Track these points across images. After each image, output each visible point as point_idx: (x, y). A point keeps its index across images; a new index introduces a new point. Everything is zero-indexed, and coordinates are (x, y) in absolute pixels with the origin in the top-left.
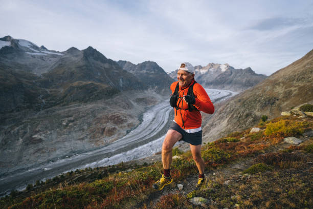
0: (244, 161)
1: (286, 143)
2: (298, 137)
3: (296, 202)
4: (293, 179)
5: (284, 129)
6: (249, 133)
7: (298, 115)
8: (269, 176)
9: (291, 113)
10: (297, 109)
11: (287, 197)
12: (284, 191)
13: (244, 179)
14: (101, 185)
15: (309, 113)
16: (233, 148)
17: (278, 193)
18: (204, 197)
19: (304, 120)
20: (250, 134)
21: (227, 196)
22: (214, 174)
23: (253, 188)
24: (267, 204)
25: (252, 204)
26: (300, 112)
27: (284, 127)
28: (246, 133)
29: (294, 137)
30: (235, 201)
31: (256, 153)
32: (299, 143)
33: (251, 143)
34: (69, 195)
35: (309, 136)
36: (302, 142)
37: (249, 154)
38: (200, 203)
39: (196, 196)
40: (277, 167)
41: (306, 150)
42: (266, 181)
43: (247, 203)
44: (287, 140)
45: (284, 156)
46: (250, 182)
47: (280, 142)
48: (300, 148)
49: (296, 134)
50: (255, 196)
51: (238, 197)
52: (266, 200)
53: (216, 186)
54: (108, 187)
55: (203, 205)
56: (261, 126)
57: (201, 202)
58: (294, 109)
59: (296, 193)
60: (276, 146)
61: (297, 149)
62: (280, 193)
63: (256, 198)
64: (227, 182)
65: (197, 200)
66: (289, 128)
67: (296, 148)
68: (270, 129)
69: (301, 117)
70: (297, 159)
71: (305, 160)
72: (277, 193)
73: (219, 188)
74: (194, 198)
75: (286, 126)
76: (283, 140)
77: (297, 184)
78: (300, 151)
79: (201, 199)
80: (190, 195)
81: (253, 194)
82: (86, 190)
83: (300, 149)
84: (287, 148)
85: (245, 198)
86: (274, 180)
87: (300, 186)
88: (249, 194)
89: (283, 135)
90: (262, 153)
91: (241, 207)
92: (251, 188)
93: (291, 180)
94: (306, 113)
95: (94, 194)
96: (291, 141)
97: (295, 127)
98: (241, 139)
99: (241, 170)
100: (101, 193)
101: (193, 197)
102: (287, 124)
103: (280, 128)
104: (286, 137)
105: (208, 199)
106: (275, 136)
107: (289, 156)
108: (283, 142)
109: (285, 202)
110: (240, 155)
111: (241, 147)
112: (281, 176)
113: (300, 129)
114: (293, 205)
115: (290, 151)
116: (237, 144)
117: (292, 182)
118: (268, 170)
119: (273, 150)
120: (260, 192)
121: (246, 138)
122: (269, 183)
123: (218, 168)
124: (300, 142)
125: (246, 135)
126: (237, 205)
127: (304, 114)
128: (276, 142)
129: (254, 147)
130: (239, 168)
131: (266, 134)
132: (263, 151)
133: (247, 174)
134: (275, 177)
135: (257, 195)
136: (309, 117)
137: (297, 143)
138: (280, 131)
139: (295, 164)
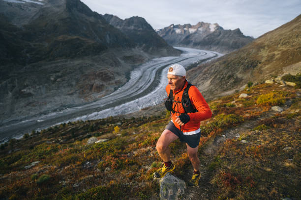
1: (273, 111)
4: (283, 134)
5: (272, 100)
6: (238, 98)
7: (280, 84)
8: (271, 132)
9: (274, 81)
10: (279, 78)
15: (288, 83)
17: (278, 139)
19: (284, 89)
21: (256, 140)
22: (236, 130)
23: (266, 137)
26: (282, 82)
27: (272, 99)
28: (236, 98)
29: (278, 106)
32: (282, 111)
35: (288, 106)
40: (273, 127)
41: (287, 117)
43: (266, 142)
44: (273, 108)
47: (269, 110)
48: (284, 115)
49: (280, 104)
50: (268, 140)
51: (261, 140)
52: (274, 141)
53: (248, 136)
57: (246, 142)
58: (277, 79)
60: (267, 113)
66: (276, 100)
67: (280, 115)
68: (261, 99)
69: (282, 86)
70: (283, 122)
71: (288, 124)
74: (242, 140)
75: (274, 98)
76: (270, 108)
78: (284, 117)
84: (275, 115)
86: (274, 134)
89: (271, 105)
94: (286, 82)
96: (276, 108)
97: (280, 98)
103: (269, 99)
104: (273, 106)
106: (265, 105)
107: (277, 120)
108: (271, 110)
112: (276, 132)
113: (283, 101)
115: (277, 117)
118: (269, 129)
127: (285, 83)
128: (267, 110)
136: (288, 86)
137: (280, 111)
138: (269, 101)
139: (283, 126)
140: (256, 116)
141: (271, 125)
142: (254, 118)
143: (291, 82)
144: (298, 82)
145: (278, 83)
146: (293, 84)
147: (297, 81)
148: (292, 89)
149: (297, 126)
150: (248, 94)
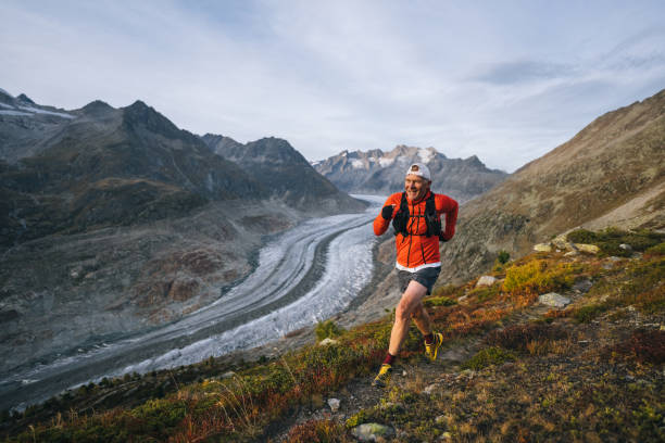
0: (463, 345)
1: (542, 306)
2: (562, 294)
3: (556, 420)
4: (552, 376)
5: (538, 278)
6: (474, 287)
7: (565, 250)
8: (508, 371)
9: (552, 245)
10: (561, 238)
11: (541, 412)
12: (535, 401)
13: (462, 380)
14: (158, 411)
15: (583, 247)
16: (442, 319)
18: (382, 423)
19: (575, 260)
20: (476, 289)
21: (428, 418)
22: (405, 373)
23: (479, 397)
24: (504, 428)
25: (475, 431)
26: (567, 245)
27: (538, 274)
28: (469, 288)
29: (557, 292)
30: (443, 427)
31: (486, 327)
32: (566, 305)
33: (478, 307)
34: (79, 439)
35: (582, 291)
36: (571, 302)
37: (473, 328)
38: (372, 436)
39: (365, 422)
40: (525, 353)
41: (576, 317)
42: (502, 382)
43: (466, 428)
44: (543, 299)
45: (537, 331)
46: (473, 385)
47: (531, 304)
48: (567, 314)
49: (561, 287)
50: (481, 413)
51: (449, 418)
52: (501, 420)
53: (407, 399)
54: (173, 414)
55: (378, 439)
56: (498, 273)
57: (375, 433)
58: (557, 239)
59: (558, 402)
60: (523, 312)
61: (561, 316)
62: (528, 405)
63: (483, 418)
64: (428, 390)
65: (368, 430)
66: (547, 276)
67: (559, 314)
68: (513, 279)
69: (570, 253)
70: (561, 335)
71: (575, 338)
72: (522, 406)
73: (413, 401)
74: (362, 426)
75: (542, 271)
76: (536, 300)
77: (559, 384)
78: (566, 320)
79: (375, 427)
80: (353, 419)
81: (479, 409)
82: (122, 424)
83: (566, 316)
84: (544, 315)
85: (461, 419)
86: (518, 379)
87: (565, 388)
88: (471, 411)
89: (537, 290)
90: (497, 326)
91: (453, 439)
92: (475, 399)
93: (549, 378)
94: (578, 246)
95: (141, 432)
96: (552, 300)
97: (558, 273)
98: (460, 299)
99: (457, 363)
100: (157, 428)
101: (359, 424)
102: (544, 267)
103: (531, 275)
104: (543, 294)
105: (390, 426)
106: (522, 292)
107: (546, 330)
108: (536, 304)
109: (535, 421)
110: (456, 332)
111: (459, 316)
112: (530, 372)
113: (567, 278)
114: (550, 427)
115: (549, 321)
116: (452, 311)
117: (551, 382)
118: (509, 359)
119: (518, 320)
120: (492, 405)
121: (469, 297)
122: (509, 386)
123: (412, 361)
124: (568, 302)
125: (468, 292)
126: (446, 435)
127: (576, 248)
128: (525, 304)
129: (484, 315)
130: (453, 358)
131: (505, 289)
132: (500, 323)
133: (468, 371)
134: (519, 372)
135: (485, 411)
136: (583, 253)
137: (561, 305)
138: (531, 281)
139: (557, 347)
140: (489, 323)
141: (520, 346)
142: (483, 327)
143: (588, 243)
144: (601, 243)
145: (562, 250)
146: (592, 248)
147: (600, 240)
148: (595, 259)
149: (603, 343)
150: (497, 277)
